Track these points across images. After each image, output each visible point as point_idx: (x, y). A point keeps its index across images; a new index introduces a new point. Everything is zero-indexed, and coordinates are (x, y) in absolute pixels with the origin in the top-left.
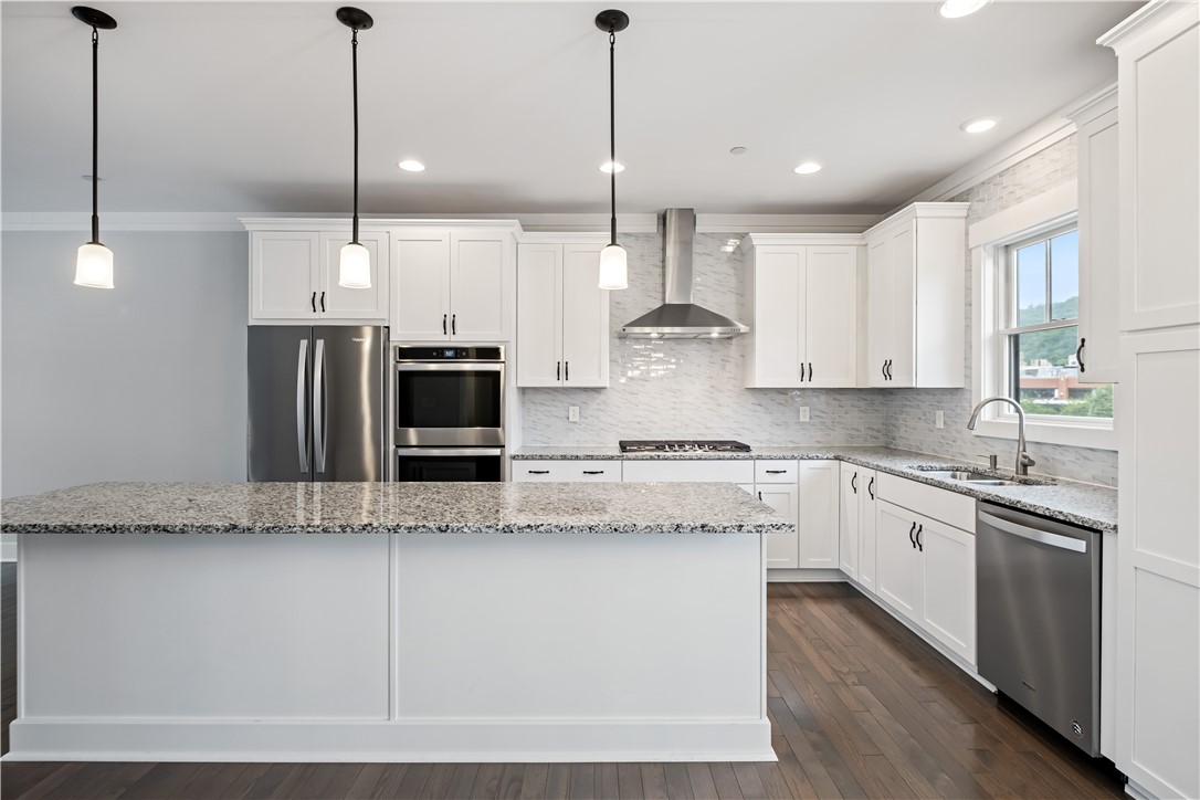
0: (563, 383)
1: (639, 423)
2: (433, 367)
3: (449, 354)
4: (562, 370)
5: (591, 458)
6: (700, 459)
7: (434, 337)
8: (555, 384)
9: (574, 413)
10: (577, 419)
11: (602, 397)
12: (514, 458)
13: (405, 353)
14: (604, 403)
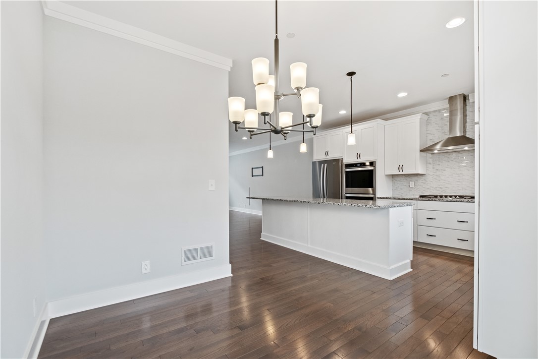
0: (401, 173)
1: (441, 188)
2: (360, 169)
3: (359, 165)
4: (401, 168)
5: (404, 199)
6: (452, 201)
7: (354, 160)
8: (398, 173)
9: (412, 184)
10: (413, 186)
11: (423, 178)
12: (378, 198)
13: (348, 166)
14: (425, 180)
